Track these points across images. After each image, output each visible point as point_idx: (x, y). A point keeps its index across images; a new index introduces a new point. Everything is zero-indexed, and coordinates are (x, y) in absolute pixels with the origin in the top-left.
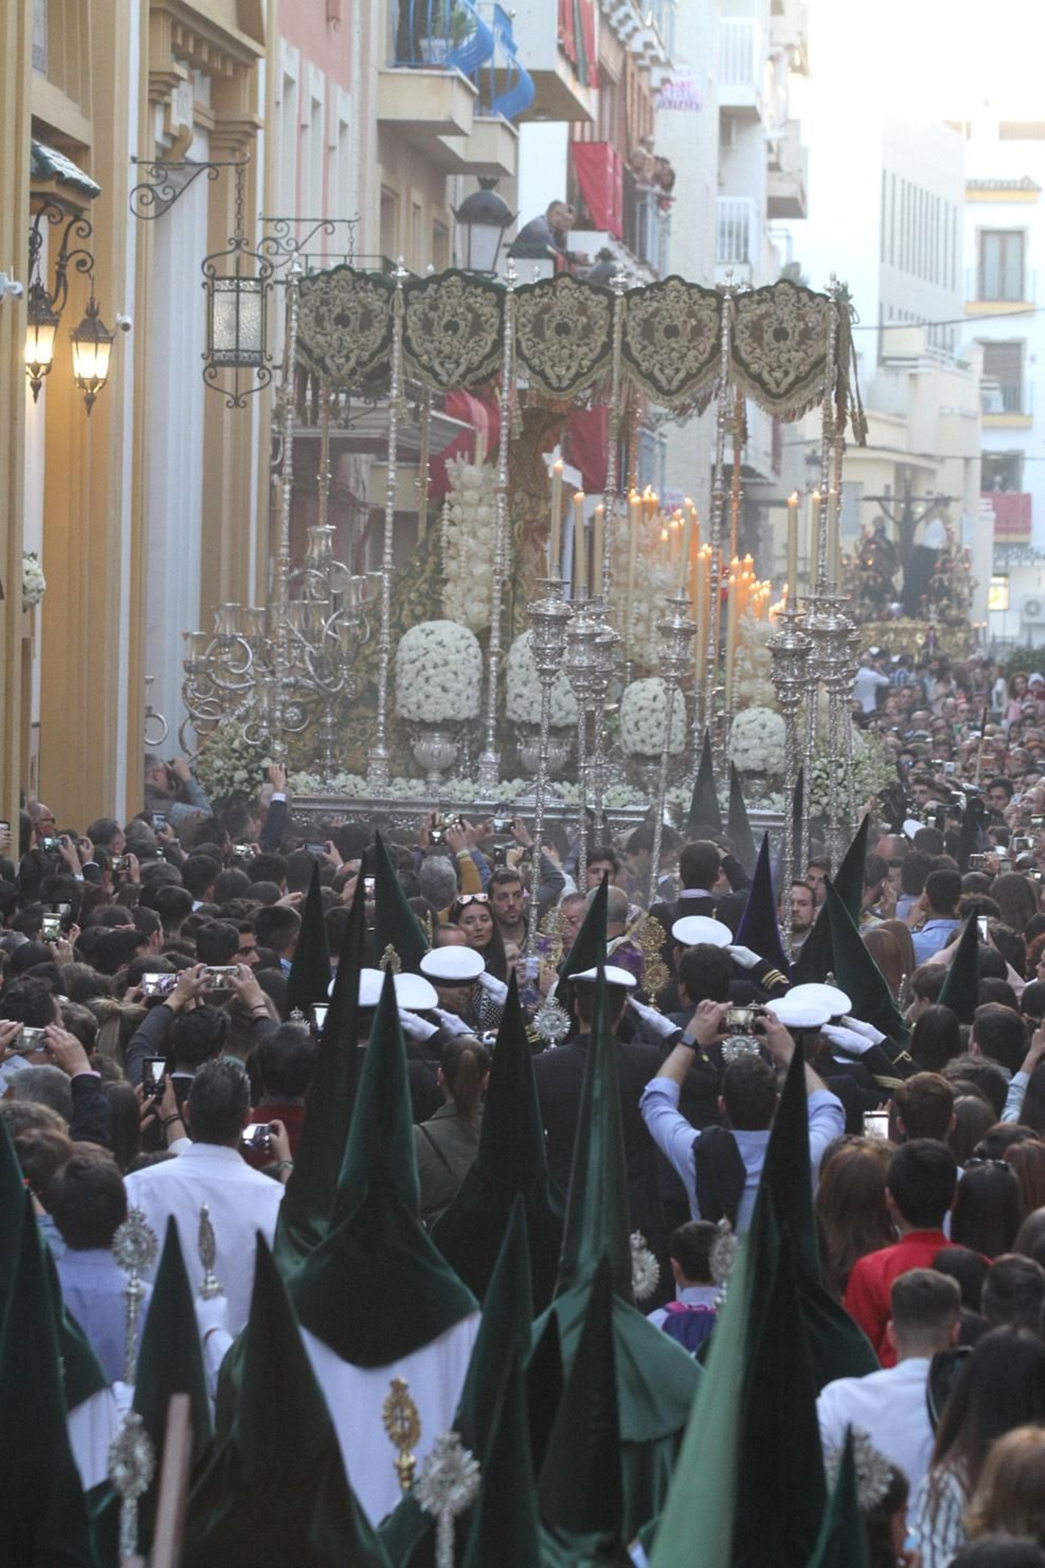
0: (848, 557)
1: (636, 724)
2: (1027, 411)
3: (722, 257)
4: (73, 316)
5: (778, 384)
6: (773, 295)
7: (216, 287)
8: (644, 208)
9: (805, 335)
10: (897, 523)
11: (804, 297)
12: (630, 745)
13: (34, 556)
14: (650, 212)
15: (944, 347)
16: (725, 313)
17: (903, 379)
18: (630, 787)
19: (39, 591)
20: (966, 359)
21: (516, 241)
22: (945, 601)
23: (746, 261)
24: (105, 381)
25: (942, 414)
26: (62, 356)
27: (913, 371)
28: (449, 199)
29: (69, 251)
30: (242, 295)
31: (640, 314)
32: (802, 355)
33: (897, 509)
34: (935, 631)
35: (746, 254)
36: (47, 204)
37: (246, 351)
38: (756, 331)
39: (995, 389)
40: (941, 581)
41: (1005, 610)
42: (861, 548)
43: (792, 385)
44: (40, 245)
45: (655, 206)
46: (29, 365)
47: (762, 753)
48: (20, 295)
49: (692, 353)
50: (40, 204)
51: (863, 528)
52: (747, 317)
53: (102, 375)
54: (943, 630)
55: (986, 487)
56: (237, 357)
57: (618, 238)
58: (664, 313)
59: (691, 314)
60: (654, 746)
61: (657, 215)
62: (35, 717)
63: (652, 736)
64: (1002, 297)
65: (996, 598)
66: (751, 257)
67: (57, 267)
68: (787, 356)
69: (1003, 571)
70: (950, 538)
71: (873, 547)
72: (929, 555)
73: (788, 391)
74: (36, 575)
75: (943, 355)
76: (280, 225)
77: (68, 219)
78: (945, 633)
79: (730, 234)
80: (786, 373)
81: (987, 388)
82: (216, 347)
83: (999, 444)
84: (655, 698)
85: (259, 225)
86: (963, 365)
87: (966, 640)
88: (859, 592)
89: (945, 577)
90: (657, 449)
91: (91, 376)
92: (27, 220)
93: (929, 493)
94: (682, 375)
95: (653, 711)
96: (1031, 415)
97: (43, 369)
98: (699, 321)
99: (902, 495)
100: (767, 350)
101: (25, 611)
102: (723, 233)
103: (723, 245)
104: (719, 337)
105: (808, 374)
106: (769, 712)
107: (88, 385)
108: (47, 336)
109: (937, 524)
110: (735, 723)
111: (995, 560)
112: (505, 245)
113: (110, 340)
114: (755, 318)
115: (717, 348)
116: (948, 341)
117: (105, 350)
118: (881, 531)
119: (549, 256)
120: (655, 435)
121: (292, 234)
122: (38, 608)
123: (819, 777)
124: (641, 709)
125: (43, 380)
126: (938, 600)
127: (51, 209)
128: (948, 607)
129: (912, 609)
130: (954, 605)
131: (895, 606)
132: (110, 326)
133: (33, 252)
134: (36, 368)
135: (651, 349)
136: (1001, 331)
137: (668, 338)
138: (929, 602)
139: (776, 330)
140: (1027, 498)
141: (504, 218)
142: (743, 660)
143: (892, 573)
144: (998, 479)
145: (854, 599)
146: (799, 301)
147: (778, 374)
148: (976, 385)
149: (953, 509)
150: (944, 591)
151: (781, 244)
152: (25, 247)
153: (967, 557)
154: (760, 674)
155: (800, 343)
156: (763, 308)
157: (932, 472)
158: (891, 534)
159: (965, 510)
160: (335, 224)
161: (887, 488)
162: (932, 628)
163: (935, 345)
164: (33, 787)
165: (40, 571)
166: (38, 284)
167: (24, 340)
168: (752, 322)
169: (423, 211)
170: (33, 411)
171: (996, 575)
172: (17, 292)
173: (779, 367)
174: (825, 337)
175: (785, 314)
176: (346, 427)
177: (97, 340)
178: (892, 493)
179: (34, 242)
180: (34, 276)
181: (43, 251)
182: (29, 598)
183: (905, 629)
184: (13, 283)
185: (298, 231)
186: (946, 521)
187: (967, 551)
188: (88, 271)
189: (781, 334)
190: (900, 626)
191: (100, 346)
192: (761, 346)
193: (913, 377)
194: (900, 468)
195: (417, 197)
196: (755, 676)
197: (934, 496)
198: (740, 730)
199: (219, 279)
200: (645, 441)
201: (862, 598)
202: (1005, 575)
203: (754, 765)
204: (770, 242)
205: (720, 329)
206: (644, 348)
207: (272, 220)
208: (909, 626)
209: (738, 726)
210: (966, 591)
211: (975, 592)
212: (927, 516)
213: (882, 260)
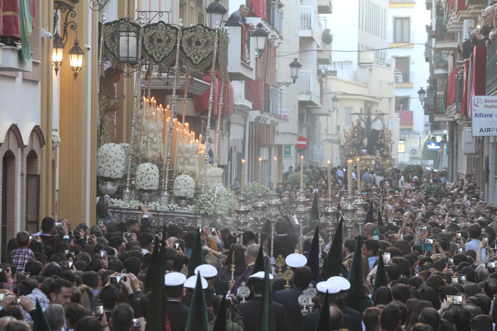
0: (348, 133)
1: (141, 179)
2: (411, 82)
3: (302, 27)
4: (70, 45)
5: (196, 61)
6: (196, 29)
7: (120, 35)
8: (274, 9)
9: (207, 44)
10: (365, 122)
11: (207, 30)
12: (139, 186)
13: (56, 130)
14: (276, 11)
15: (381, 59)
16: (178, 35)
17: (367, 70)
18: (138, 201)
19: (58, 143)
20: (389, 63)
21: (229, 20)
22: (382, 149)
23: (310, 28)
24: (81, 68)
25: (381, 83)
26: (66, 59)
27: (370, 68)
28: (204, 4)
29: (68, 21)
30: (129, 37)
31: (149, 34)
32: (205, 51)
33: (365, 117)
34: (379, 159)
35: (310, 26)
36: (60, 5)
37: (131, 57)
38: (189, 42)
39: (400, 74)
40: (381, 141)
41: (404, 153)
42: (352, 130)
43: (201, 62)
44: (58, 19)
45: (277, 8)
46: (54, 62)
47: (185, 191)
48: (50, 37)
49: (167, 48)
50: (57, 5)
51: (353, 123)
52: (186, 37)
53: (80, 66)
54: (382, 159)
55: (397, 109)
56: (128, 59)
57: (264, 20)
58: (157, 34)
59: (167, 35)
60: (147, 187)
61: (278, 11)
62: (57, 187)
63: (146, 183)
64: (402, 41)
65: (401, 148)
66: (312, 27)
67: (64, 28)
68: (200, 51)
69: (403, 139)
70: (384, 126)
71: (356, 130)
72: (376, 132)
73: (200, 63)
74: (57, 137)
75: (381, 62)
76: (144, 13)
77: (67, 11)
78: (383, 160)
79: (305, 19)
80: (199, 57)
81: (397, 74)
82: (120, 56)
83: (402, 93)
84: (148, 170)
85: (136, 13)
86: (388, 65)
87: (390, 163)
88: (351, 146)
89: (382, 140)
90: (279, 95)
91: (76, 66)
92: (53, 11)
93: (376, 111)
94: (163, 56)
95: (147, 174)
96: (413, 83)
97: (59, 64)
98: (170, 38)
99: (367, 112)
100: (193, 49)
101: (53, 150)
102: (302, 18)
103: (302, 23)
104: (176, 43)
105: (207, 58)
106: (188, 176)
107: (75, 70)
108: (60, 52)
109: (379, 121)
110: (176, 180)
111: (400, 135)
112: (224, 22)
113: (83, 54)
114: (189, 37)
115: (175, 47)
116: (383, 57)
117: (81, 57)
118: (359, 124)
119: (240, 25)
120: (278, 90)
121: (148, 17)
122: (58, 149)
123: (205, 200)
124: (143, 173)
125: (59, 67)
126: (379, 149)
127: (61, 7)
128: (383, 151)
129: (371, 151)
130: (386, 150)
131: (364, 151)
132: (83, 49)
133: (55, 22)
134: (56, 63)
135: (152, 46)
136: (401, 53)
137: (158, 43)
138: (376, 149)
139: (196, 41)
140: (412, 112)
141: (223, 11)
142: (180, 158)
143: (363, 139)
144: (401, 105)
145: (350, 148)
146: (205, 32)
147: (197, 57)
148: (393, 72)
149: (385, 117)
150: (382, 145)
151: (323, 22)
152: (52, 20)
153: (390, 134)
154: (186, 163)
155: (204, 47)
156: (192, 34)
157: (378, 103)
158: (363, 125)
159: (389, 117)
160: (163, 13)
161: (361, 109)
162: (377, 158)
163: (378, 59)
164: (56, 213)
165: (58, 136)
166: (57, 33)
167: (52, 53)
168: (188, 39)
169: (195, 9)
170: (55, 79)
171: (401, 140)
172: (49, 36)
173: (197, 55)
174: (213, 45)
175: (199, 36)
176: (167, 85)
177: (78, 54)
178: (363, 112)
179: (56, 19)
180: (56, 31)
181: (59, 22)
182: (55, 145)
183: (368, 159)
184: (48, 33)
185: (150, 16)
186: (382, 120)
187: (390, 131)
188: (75, 29)
189: (198, 43)
190: (366, 158)
191: (79, 55)
192: (191, 47)
193: (370, 70)
194: (366, 102)
195: (193, 4)
196: (184, 164)
197: (379, 112)
198: (178, 182)
199: (121, 32)
200: (274, 92)
201: (353, 148)
202: (404, 140)
203: (182, 195)
204: (319, 22)
205: (177, 41)
206: (150, 46)
207: (140, 12)
208: (369, 158)
209: (177, 181)
210: (390, 145)
211: (393, 145)
212: (375, 120)
213: (359, 28)
